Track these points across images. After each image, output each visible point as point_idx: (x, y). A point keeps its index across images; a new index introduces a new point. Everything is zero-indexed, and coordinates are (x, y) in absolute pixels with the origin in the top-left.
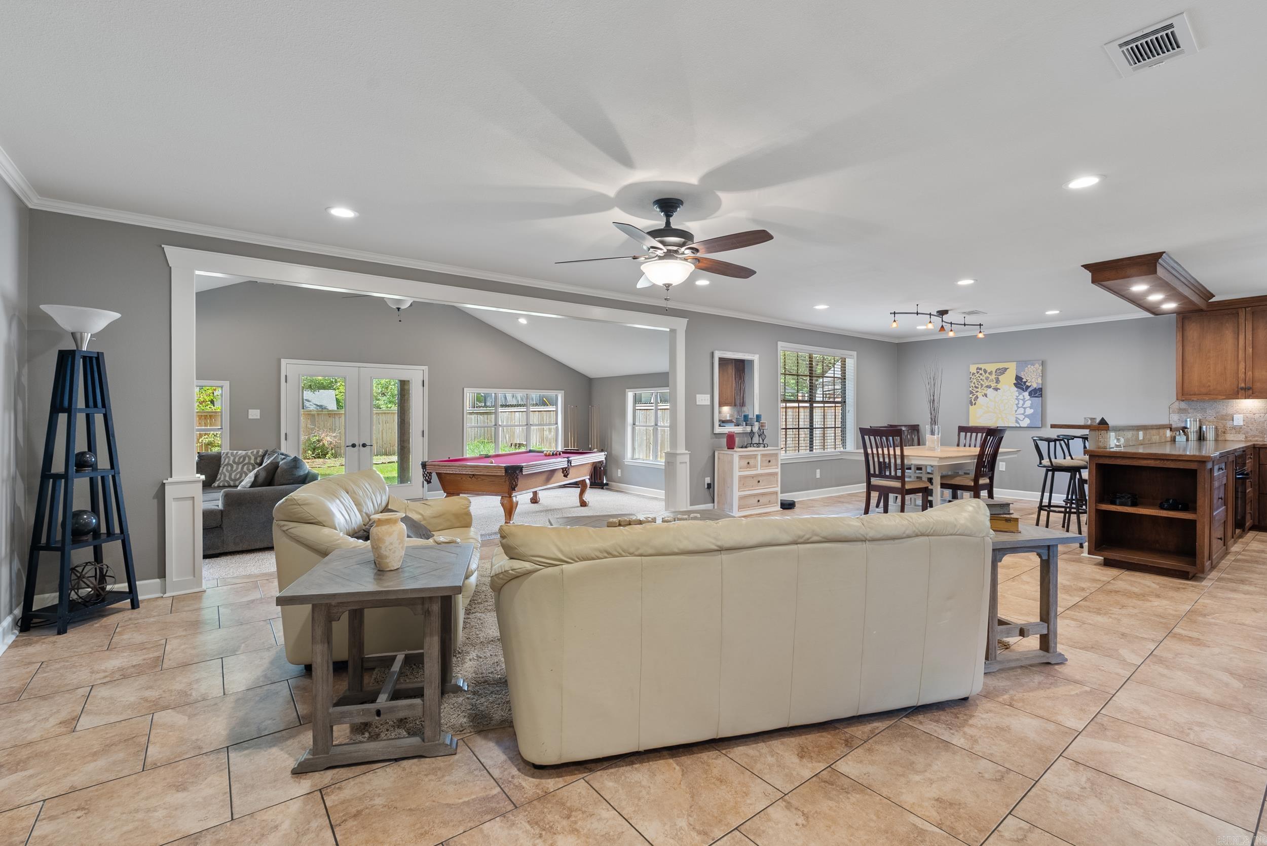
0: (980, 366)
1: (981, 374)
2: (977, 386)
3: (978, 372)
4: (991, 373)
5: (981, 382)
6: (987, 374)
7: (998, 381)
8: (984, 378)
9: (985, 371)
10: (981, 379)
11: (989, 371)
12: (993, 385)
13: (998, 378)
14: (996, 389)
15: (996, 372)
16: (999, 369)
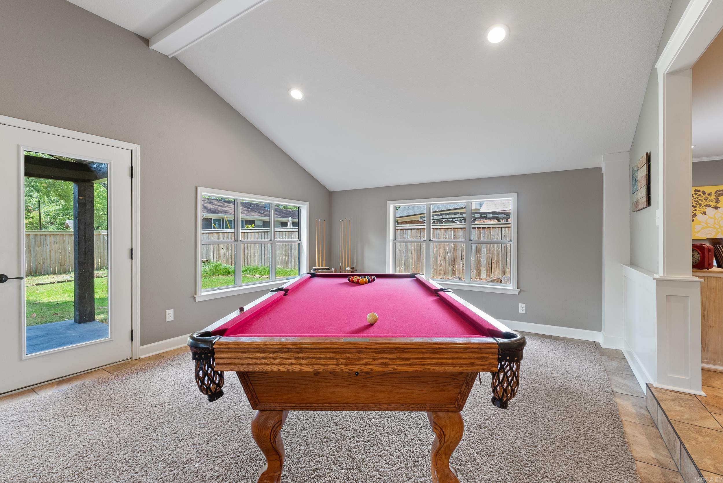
0: (698, 188)
1: (700, 195)
2: (695, 205)
3: (696, 194)
4: (710, 194)
5: (700, 202)
6: (706, 195)
7: (717, 201)
8: (702, 199)
9: (704, 193)
10: (700, 200)
11: (708, 192)
12: (713, 204)
13: (718, 198)
14: (716, 208)
15: (715, 193)
16: (719, 191)
